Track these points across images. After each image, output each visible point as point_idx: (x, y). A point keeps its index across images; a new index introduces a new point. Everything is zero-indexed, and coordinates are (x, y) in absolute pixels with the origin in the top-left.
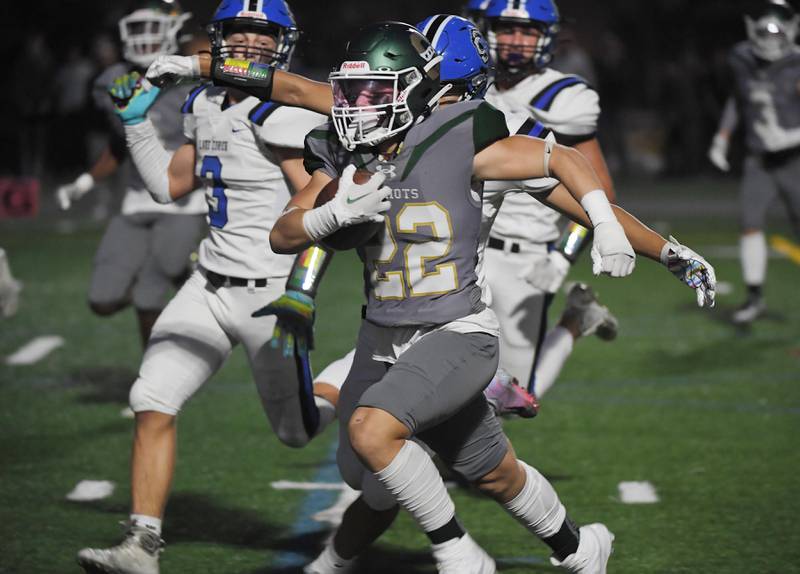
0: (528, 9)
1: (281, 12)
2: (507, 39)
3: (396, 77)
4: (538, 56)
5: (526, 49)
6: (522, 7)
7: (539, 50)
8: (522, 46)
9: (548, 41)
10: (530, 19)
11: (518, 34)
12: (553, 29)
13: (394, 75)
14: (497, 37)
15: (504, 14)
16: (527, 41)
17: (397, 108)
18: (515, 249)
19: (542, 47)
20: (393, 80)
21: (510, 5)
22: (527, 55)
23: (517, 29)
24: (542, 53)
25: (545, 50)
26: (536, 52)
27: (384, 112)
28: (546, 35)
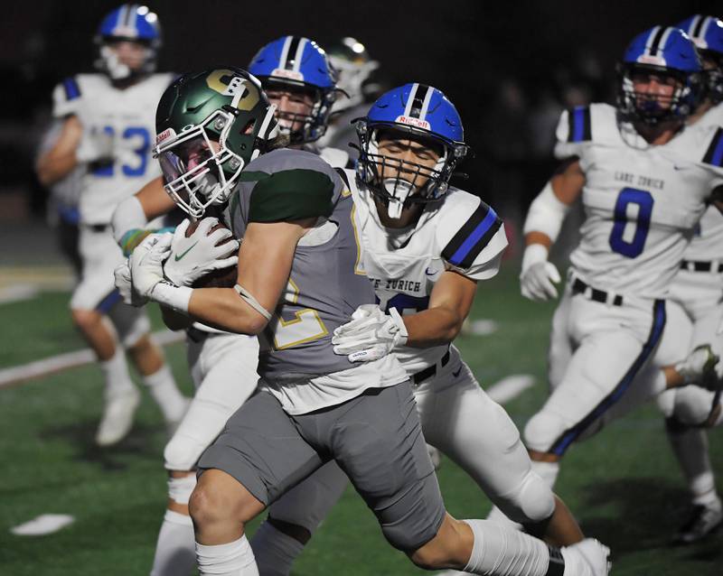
0: (665, 56)
1: (320, 70)
2: (643, 88)
3: (202, 131)
4: (674, 107)
5: (660, 99)
6: (660, 53)
7: (676, 100)
8: (657, 95)
9: (687, 91)
10: (667, 67)
11: (653, 83)
12: (692, 78)
13: (199, 129)
14: (634, 86)
15: (640, 60)
16: (664, 90)
17: (221, 158)
18: (618, 301)
19: (680, 98)
20: (201, 134)
21: (647, 51)
22: (664, 105)
23: (653, 77)
24: (679, 104)
25: (683, 100)
26: (672, 103)
27: (208, 170)
28: (685, 84)
